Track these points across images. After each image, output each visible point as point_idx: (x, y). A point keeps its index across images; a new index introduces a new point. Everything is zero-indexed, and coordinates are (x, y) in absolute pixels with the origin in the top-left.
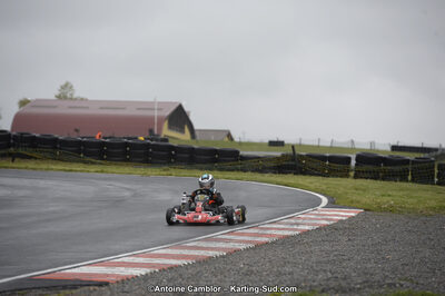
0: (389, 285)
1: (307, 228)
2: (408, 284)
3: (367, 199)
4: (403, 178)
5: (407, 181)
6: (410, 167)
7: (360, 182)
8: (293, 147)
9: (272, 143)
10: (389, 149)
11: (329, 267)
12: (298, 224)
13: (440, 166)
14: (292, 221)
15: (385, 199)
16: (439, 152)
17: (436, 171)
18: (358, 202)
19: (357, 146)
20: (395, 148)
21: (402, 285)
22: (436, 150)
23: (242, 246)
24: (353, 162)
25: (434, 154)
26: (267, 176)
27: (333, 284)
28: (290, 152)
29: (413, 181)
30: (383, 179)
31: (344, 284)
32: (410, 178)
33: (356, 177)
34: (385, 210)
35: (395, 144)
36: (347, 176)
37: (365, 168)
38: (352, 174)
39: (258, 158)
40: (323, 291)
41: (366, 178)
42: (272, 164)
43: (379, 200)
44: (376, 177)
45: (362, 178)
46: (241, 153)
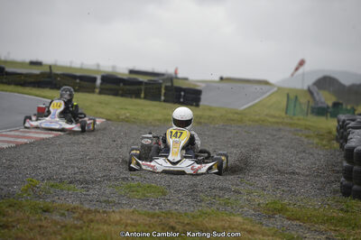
0: (123, 179)
2: (138, 178)
3: (108, 111)
4: (137, 95)
5: (141, 98)
6: (143, 87)
7: (104, 97)
8: (50, 67)
9: (33, 63)
10: (127, 72)
11: (76, 164)
13: (166, 87)
15: (123, 112)
16: (165, 77)
17: (163, 91)
18: (101, 113)
19: (102, 69)
20: (132, 72)
21: (133, 179)
22: (163, 75)
23: (5, 146)
24: (99, 82)
25: (162, 77)
26: (27, 90)
27: (79, 177)
28: (48, 70)
29: (145, 98)
30: (122, 96)
31: (87, 177)
32: (142, 95)
33: (100, 93)
34: (123, 120)
36: (93, 92)
37: (108, 86)
38: (97, 91)
39: (21, 74)
40: (70, 183)
41: (109, 94)
42: (33, 80)
43: (118, 113)
44: (116, 94)
45: (104, 94)
46: (7, 69)
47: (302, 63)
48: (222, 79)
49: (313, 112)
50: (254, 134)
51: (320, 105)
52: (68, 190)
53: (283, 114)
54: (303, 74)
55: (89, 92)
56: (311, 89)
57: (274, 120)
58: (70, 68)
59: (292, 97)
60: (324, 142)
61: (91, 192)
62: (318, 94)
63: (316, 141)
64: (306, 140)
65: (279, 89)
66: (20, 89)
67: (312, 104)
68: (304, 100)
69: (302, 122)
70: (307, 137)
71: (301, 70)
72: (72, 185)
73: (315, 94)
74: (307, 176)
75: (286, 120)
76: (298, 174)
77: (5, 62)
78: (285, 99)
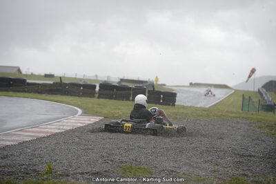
3: (105, 111)
4: (127, 99)
5: (130, 100)
6: (131, 92)
7: (102, 100)
8: (61, 78)
9: (46, 76)
10: (118, 80)
12: (63, 126)
14: (60, 123)
15: (117, 111)
16: (148, 84)
17: (147, 95)
18: (100, 113)
19: (99, 79)
20: (122, 80)
22: (146, 82)
23: (28, 139)
24: (97, 88)
25: (145, 84)
26: (44, 96)
28: (59, 81)
30: (115, 99)
32: (131, 98)
33: (99, 97)
34: (117, 118)
36: (94, 97)
37: (105, 92)
38: (97, 95)
39: (39, 84)
41: (106, 98)
42: (47, 89)
43: (113, 112)
44: (111, 98)
45: (102, 98)
46: (28, 81)
47: (253, 71)
48: (191, 84)
49: (263, 109)
50: (218, 126)
51: (268, 103)
53: (240, 111)
54: (254, 79)
55: (90, 97)
56: (261, 90)
57: (233, 115)
58: (75, 79)
59: (247, 97)
60: (273, 132)
62: (266, 94)
63: (267, 130)
64: (258, 130)
65: (236, 91)
66: (38, 95)
67: (262, 103)
68: (255, 99)
69: (255, 117)
70: (260, 127)
71: (252, 77)
73: (264, 95)
74: (261, 158)
75: (243, 115)
76: (254, 156)
77: (26, 75)
78: (241, 99)
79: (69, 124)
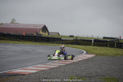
0: (103, 76)
1: (80, 60)
2: (108, 75)
3: (97, 52)
4: (107, 46)
5: (107, 47)
6: (108, 43)
7: (95, 47)
8: (76, 37)
9: (71, 36)
10: (102, 38)
11: (86, 71)
12: (78, 59)
13: (117, 43)
14: (76, 58)
15: (102, 52)
17: (116, 44)
18: (94, 53)
19: (94, 37)
20: (104, 38)
21: (106, 76)
22: (115, 38)
23: (62, 65)
24: (93, 42)
25: (115, 39)
26: (69, 45)
27: (88, 75)
29: (109, 47)
30: (101, 46)
31: (90, 75)
32: (108, 46)
33: (93, 46)
34: (102, 55)
35: (104, 37)
36: (91, 45)
37: (96, 43)
38: (92, 45)
39: (67, 40)
40: (85, 77)
42: (70, 42)
43: (100, 52)
44: (99, 46)
45: (95, 46)
46: (62, 39)
52: (84, 80)
55: (89, 45)
58: (83, 37)
61: (92, 80)
72: (85, 78)
77: (62, 36)
79: (80, 58)
